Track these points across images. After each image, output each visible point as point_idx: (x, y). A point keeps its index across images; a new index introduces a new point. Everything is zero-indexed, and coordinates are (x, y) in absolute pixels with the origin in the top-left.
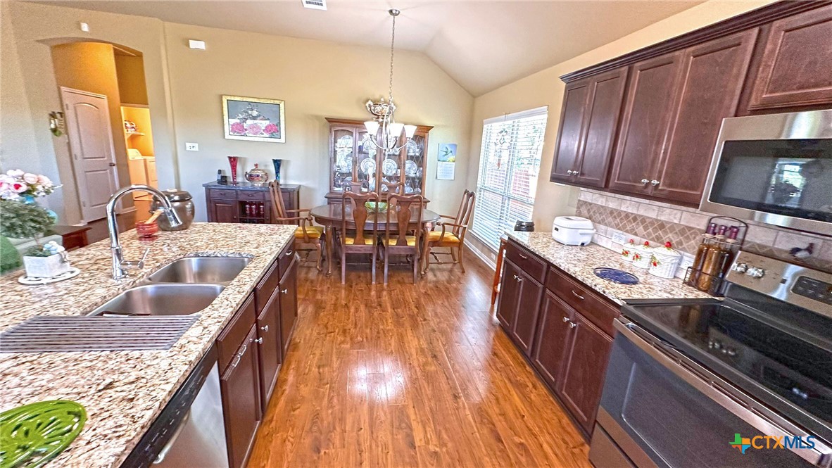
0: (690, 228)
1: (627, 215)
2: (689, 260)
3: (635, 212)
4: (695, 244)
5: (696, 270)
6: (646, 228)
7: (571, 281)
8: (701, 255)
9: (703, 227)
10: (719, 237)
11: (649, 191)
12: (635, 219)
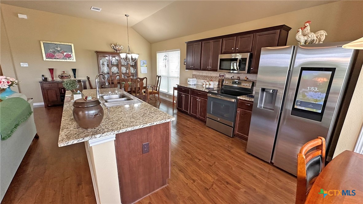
0: (217, 77)
1: (204, 76)
2: (217, 83)
3: (206, 75)
4: (218, 80)
5: (219, 85)
6: (209, 78)
7: (197, 91)
8: (219, 82)
9: (219, 76)
10: (221, 77)
11: (209, 69)
12: (206, 77)
